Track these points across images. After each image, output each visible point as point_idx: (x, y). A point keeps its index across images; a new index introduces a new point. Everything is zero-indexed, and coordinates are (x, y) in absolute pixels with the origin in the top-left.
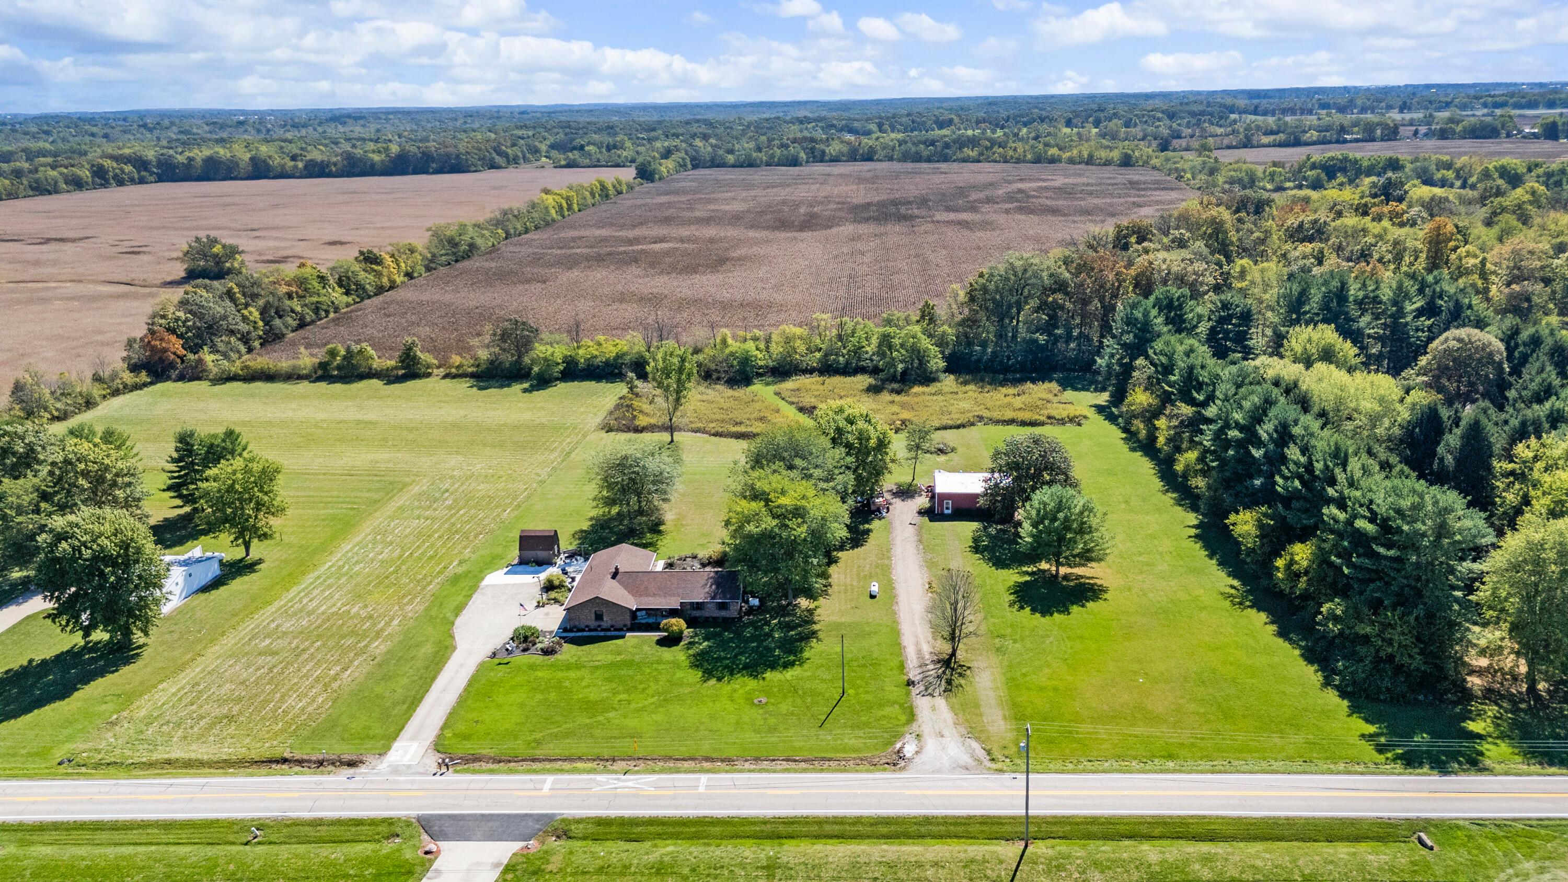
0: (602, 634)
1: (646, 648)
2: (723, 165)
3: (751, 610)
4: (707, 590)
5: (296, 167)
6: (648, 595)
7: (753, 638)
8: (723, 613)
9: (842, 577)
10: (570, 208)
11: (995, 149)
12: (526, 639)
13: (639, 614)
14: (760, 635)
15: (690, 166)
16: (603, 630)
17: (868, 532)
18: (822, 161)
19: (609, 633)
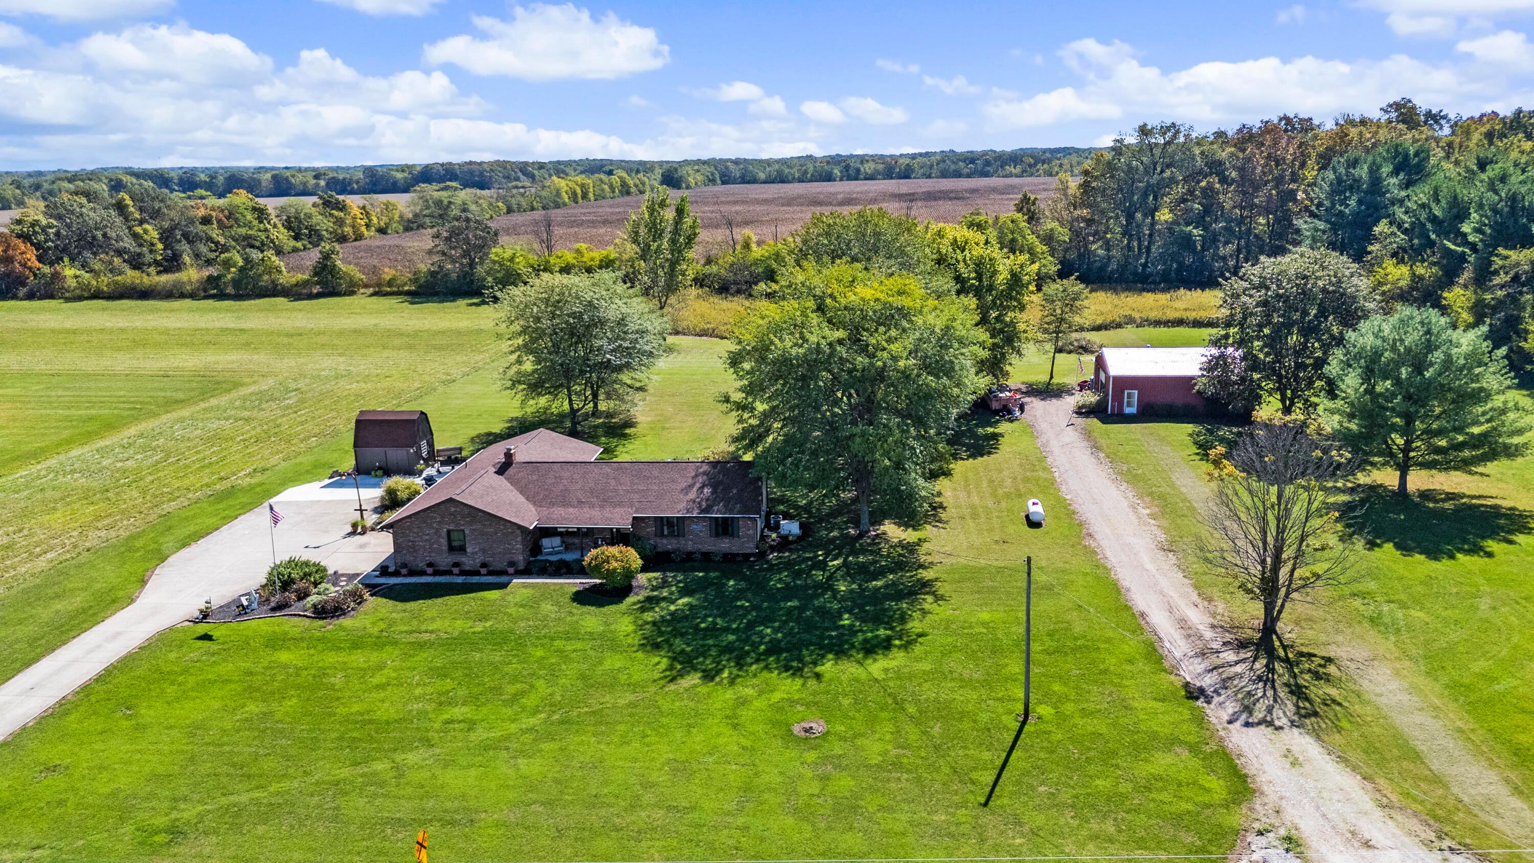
0: (460, 580)
1: (547, 607)
2: (754, 181)
3: (785, 543)
4: (692, 495)
5: (317, 185)
6: (565, 504)
7: (789, 592)
8: (725, 545)
9: (962, 495)
10: (585, 196)
11: (1039, 166)
12: (286, 584)
13: (546, 542)
14: (806, 587)
15: (719, 182)
16: (463, 573)
17: (995, 436)
18: (856, 179)
19: (475, 579)
